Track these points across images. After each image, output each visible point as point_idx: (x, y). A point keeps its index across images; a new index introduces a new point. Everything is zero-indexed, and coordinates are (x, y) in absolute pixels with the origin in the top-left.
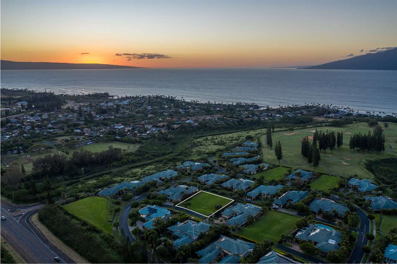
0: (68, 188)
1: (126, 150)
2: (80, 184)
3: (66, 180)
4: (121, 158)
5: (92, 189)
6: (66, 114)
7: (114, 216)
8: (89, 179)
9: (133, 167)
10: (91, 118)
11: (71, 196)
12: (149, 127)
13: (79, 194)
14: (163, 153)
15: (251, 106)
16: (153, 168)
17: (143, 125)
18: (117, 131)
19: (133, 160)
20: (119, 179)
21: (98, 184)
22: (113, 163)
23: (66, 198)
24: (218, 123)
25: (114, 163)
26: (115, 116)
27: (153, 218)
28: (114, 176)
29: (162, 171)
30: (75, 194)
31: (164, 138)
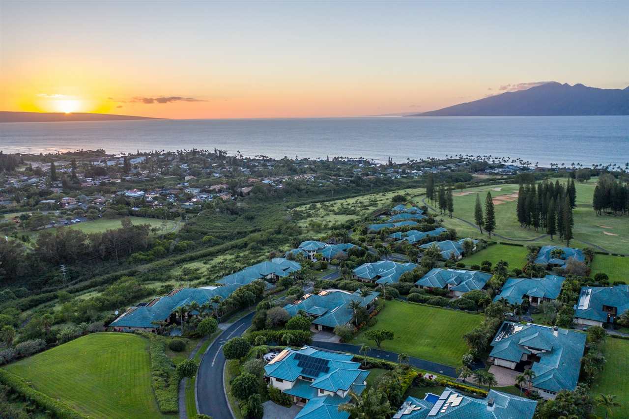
0: (24, 315)
1: (158, 230)
2: (57, 305)
3: (19, 297)
4: (150, 246)
5: (91, 313)
6: (26, 178)
7: (179, 389)
8: (81, 291)
9: (184, 261)
10: (76, 183)
11: (32, 337)
12: (195, 191)
13: (54, 328)
14: (239, 233)
15: (360, 162)
16: (230, 260)
17: (181, 189)
18: (132, 200)
19: (179, 246)
20: (157, 285)
21: (107, 300)
22: (134, 254)
23: (18, 342)
24: (321, 185)
25: (137, 254)
26: (123, 180)
27: (322, 391)
28: (144, 280)
29: (254, 264)
30: (44, 331)
31: (228, 209)
